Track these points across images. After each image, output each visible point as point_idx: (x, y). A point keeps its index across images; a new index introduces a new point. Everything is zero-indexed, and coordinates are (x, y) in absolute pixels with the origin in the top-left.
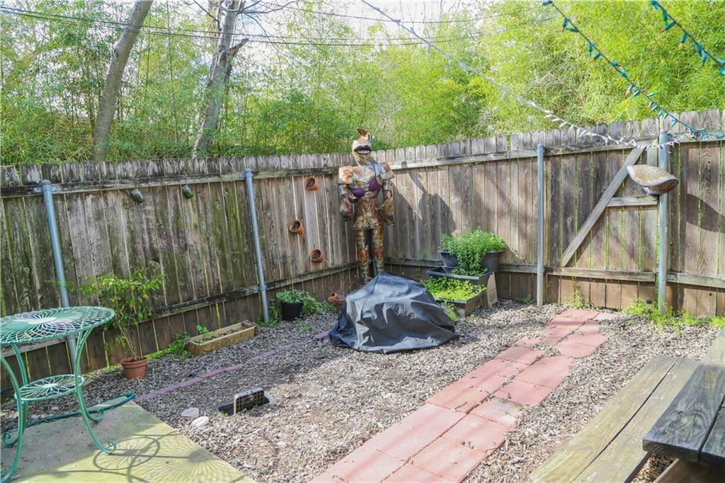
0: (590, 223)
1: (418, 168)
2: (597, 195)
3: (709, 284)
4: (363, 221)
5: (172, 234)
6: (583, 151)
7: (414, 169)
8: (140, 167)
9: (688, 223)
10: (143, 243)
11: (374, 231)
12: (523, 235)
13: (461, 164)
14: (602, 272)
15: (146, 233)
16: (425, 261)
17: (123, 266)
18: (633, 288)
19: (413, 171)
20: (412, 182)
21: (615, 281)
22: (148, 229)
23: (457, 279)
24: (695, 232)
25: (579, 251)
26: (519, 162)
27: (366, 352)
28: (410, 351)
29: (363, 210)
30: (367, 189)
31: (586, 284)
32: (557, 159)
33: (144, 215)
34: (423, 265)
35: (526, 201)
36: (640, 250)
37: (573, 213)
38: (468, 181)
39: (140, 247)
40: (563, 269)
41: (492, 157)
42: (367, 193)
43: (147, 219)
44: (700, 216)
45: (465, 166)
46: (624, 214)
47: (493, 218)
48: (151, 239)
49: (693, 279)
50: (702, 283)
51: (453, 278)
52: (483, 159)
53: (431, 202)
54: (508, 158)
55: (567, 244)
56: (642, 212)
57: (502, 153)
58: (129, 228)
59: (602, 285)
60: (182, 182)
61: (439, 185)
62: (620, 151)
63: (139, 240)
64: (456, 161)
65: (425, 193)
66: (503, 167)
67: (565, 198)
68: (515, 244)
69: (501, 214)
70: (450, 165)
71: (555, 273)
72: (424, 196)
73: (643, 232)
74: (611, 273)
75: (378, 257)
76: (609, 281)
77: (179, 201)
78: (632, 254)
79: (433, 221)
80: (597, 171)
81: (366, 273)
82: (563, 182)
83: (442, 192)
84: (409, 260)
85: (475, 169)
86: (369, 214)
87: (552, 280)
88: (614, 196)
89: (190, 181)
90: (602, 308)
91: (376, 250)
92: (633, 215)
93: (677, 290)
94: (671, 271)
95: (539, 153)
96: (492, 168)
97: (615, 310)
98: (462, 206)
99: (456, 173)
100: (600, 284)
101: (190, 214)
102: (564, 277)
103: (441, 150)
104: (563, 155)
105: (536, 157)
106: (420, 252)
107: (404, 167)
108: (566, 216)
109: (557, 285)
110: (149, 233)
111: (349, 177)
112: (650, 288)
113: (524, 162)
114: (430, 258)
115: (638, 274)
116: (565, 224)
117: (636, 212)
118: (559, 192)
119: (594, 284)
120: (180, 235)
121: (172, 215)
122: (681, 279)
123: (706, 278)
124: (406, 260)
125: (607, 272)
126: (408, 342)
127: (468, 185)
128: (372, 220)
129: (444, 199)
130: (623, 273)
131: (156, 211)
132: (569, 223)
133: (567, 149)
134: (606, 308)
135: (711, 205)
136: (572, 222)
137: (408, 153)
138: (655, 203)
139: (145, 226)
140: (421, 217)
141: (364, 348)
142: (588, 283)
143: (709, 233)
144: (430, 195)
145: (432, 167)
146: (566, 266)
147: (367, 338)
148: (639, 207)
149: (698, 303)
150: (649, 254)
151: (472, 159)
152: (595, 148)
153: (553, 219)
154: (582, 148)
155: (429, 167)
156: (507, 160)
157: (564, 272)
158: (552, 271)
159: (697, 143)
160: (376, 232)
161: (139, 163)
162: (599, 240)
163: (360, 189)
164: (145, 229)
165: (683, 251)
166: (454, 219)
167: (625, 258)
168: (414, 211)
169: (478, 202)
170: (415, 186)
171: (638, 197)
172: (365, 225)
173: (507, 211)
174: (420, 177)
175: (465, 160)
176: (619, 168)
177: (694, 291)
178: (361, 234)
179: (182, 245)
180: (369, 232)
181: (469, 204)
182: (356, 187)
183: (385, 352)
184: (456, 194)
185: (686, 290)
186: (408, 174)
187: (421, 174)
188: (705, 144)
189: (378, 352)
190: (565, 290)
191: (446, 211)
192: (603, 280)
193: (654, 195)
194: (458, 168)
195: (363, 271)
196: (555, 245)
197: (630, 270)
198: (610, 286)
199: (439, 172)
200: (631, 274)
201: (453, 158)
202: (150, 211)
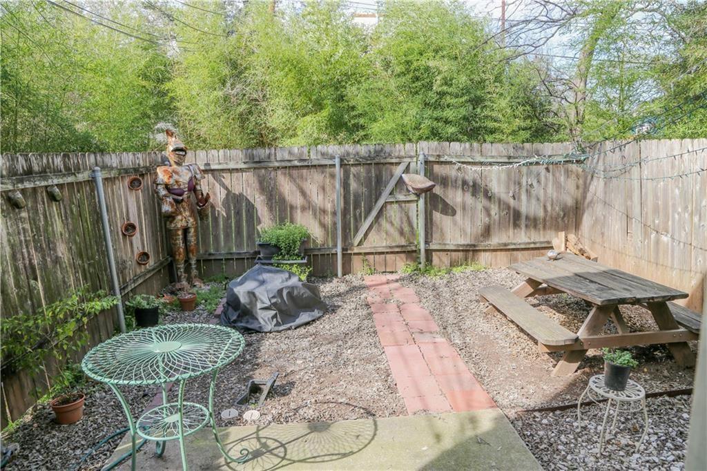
0: (374, 213)
1: (222, 170)
2: (378, 193)
3: (447, 247)
4: (182, 220)
5: (44, 246)
6: (369, 162)
7: (218, 170)
8: (11, 163)
9: (434, 211)
10: (24, 259)
11: (190, 230)
12: (323, 225)
13: (266, 168)
14: (383, 247)
15: (24, 247)
16: (231, 253)
17: (9, 291)
18: (403, 255)
19: (216, 173)
20: (215, 182)
21: (392, 253)
22: (26, 241)
23: (286, 264)
24: (437, 216)
25: (366, 235)
26: (318, 168)
27: (279, 332)
28: (308, 324)
29: (182, 209)
30: (187, 189)
31: (372, 257)
32: (348, 167)
33: (20, 224)
34: (229, 257)
35: (324, 199)
36: (406, 229)
37: (361, 206)
38: (272, 182)
39: (21, 266)
40: (355, 248)
41: (296, 163)
42: (186, 193)
43: (24, 229)
44: (440, 206)
45: (270, 169)
46: (395, 206)
47: (296, 212)
48: (29, 253)
49: (439, 246)
50: (443, 248)
51: (283, 264)
52: (288, 164)
53: (235, 200)
54: (310, 164)
55: (357, 230)
56: (407, 205)
57: (305, 160)
58: (9, 241)
59: (383, 256)
60: (50, 182)
61: (245, 185)
62: (392, 164)
63: (19, 256)
64: (262, 165)
65: (229, 192)
66: (305, 171)
67: (355, 196)
68: (316, 233)
69: (303, 209)
70: (255, 168)
71: (349, 252)
72: (227, 195)
73: (408, 218)
74: (390, 247)
75: (193, 253)
76: (387, 253)
77: (46, 205)
78: (402, 233)
79: (238, 218)
80: (377, 176)
81: (182, 270)
82: (353, 185)
83: (247, 192)
84: (213, 254)
85: (279, 172)
86: (187, 213)
87: (347, 257)
88: (390, 194)
89: (56, 181)
90: (383, 272)
91: (192, 248)
92: (401, 207)
93: (429, 253)
94: (427, 242)
95: (337, 162)
96: (295, 172)
97: (392, 272)
98: (267, 204)
99: (261, 175)
100: (381, 256)
101: (56, 221)
102: (355, 254)
103: (246, 154)
104: (352, 165)
105: (334, 165)
106: (225, 246)
107: (208, 168)
108: (355, 209)
109: (350, 260)
110: (27, 247)
111: (170, 177)
112: (414, 254)
113: (322, 169)
114: (234, 250)
115: (407, 246)
116: (355, 215)
117: (403, 205)
118: (350, 192)
119: (377, 256)
120: (51, 246)
121: (43, 223)
122: (433, 247)
123: (445, 244)
124: (210, 254)
125: (386, 247)
126: (304, 317)
127: (272, 185)
128: (189, 218)
129: (249, 197)
130: (398, 247)
131: (29, 217)
132: (358, 214)
133: (357, 160)
134: (385, 272)
135: (446, 200)
136: (361, 213)
137: (210, 155)
138: (416, 199)
139: (23, 238)
140: (224, 214)
141: (277, 328)
142: (373, 256)
143: (445, 216)
144: (234, 194)
145: (237, 169)
146: (358, 245)
147: (275, 320)
148: (405, 202)
149: (440, 260)
150: (413, 232)
151: (277, 164)
152: (377, 160)
153: (345, 212)
154: (367, 160)
155: (233, 169)
156: (308, 166)
157: (356, 250)
158: (347, 250)
159: (438, 162)
160: (192, 230)
161: (10, 158)
162: (380, 225)
163: (180, 189)
164: (23, 241)
165: (432, 228)
166: (259, 214)
167: (396, 235)
168: (217, 209)
169: (282, 200)
170: (217, 186)
171: (405, 195)
172: (184, 224)
173: (308, 206)
174: (224, 178)
175: (271, 165)
176: (392, 176)
177: (438, 253)
178: (180, 233)
179: (54, 258)
180: (186, 231)
181: (274, 201)
182: (176, 187)
183: (293, 328)
184: (261, 193)
185: (433, 253)
186: (210, 175)
187: (224, 175)
188: (442, 162)
189: (289, 329)
190: (356, 262)
191: (251, 208)
192: (383, 253)
193: (416, 194)
194: (263, 171)
195: (179, 268)
196: (348, 231)
197: (400, 244)
198: (388, 256)
199: (244, 174)
200: (402, 246)
201: (260, 162)
202: (25, 219)
